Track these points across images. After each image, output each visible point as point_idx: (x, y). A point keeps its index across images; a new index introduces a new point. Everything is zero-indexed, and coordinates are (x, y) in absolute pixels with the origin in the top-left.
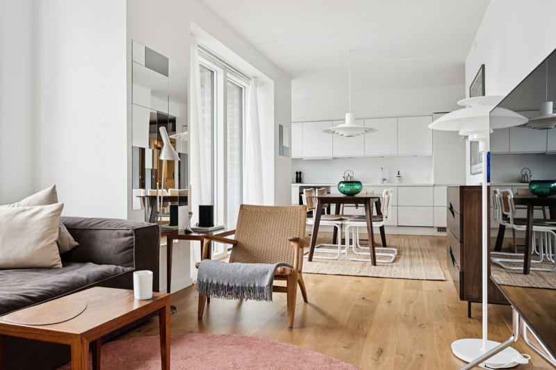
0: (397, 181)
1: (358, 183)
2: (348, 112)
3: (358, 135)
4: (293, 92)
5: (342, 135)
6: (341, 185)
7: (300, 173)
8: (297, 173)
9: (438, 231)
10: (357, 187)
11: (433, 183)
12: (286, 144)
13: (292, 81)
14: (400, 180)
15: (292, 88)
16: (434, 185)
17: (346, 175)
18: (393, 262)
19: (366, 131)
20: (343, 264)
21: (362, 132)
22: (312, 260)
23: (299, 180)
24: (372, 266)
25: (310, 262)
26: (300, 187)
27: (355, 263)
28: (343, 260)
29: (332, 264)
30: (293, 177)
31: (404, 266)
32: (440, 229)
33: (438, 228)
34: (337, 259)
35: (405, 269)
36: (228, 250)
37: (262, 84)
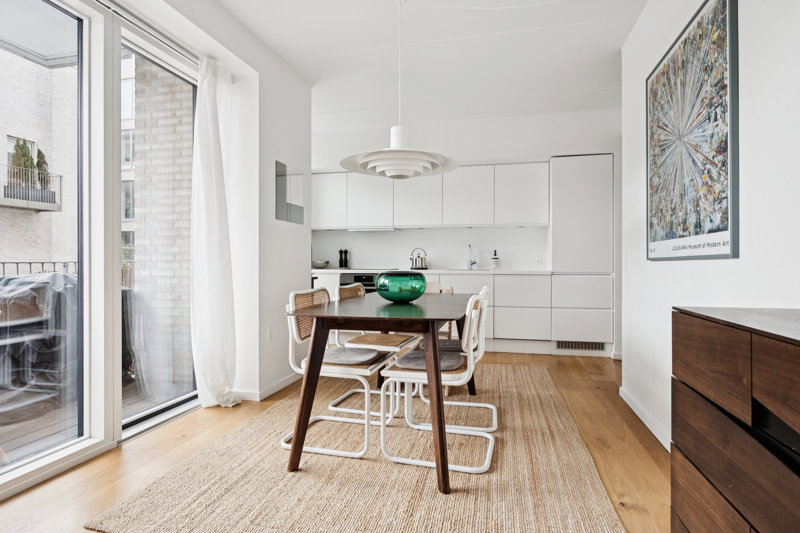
0: (493, 266)
2: (396, 124)
3: (417, 174)
5: (383, 173)
7: (346, 252)
8: (341, 252)
9: (558, 347)
11: (549, 268)
13: (313, 91)
14: (498, 264)
16: (553, 274)
17: (415, 256)
18: (491, 470)
19: (434, 165)
20: (368, 485)
21: (425, 168)
22: (300, 466)
23: (344, 263)
24: (440, 495)
25: (292, 473)
26: (342, 275)
27: (401, 475)
28: (375, 460)
29: (342, 485)
30: (335, 259)
31: (519, 491)
32: (561, 344)
33: (558, 342)
34: (361, 458)
35: (523, 510)
36: (125, 427)
37: (234, 79)
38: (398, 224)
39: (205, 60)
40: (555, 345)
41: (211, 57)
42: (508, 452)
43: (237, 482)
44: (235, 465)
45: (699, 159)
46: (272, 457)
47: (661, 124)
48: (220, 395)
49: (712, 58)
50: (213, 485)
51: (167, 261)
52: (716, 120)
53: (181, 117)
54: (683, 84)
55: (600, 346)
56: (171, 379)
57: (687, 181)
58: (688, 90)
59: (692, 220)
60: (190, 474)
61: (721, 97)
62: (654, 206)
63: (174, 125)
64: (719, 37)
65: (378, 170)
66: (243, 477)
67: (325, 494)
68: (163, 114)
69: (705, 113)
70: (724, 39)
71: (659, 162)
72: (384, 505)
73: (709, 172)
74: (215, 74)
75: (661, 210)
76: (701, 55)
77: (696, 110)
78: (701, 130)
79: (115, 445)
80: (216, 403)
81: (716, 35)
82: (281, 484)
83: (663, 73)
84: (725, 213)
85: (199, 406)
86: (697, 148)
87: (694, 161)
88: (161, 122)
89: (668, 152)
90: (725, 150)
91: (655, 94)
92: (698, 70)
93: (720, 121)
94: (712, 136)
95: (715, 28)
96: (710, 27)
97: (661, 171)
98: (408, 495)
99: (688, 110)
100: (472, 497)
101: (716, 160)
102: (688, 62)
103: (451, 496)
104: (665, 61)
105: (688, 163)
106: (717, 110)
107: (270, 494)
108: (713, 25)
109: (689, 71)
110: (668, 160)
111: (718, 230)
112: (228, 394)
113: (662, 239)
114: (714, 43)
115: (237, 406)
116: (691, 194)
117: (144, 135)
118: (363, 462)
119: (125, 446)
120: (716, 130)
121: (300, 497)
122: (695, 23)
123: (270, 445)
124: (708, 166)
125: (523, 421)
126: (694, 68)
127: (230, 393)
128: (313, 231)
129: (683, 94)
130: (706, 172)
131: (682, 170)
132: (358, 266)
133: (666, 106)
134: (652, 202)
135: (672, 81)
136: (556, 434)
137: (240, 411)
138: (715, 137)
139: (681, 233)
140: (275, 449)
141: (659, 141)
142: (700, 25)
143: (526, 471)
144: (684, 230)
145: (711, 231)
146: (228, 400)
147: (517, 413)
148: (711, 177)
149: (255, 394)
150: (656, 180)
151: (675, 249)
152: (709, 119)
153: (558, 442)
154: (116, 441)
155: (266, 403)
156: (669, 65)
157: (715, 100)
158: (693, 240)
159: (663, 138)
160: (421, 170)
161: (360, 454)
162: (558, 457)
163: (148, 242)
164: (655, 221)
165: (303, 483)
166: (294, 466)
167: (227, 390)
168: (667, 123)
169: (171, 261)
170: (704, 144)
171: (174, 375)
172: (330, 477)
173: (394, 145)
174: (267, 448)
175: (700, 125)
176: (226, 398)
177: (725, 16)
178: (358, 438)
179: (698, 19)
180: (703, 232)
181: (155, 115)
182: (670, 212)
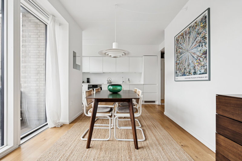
0: (128, 82)
1: (120, 85)
2: (115, 42)
3: (120, 56)
4: (83, 41)
5: (110, 56)
6: (110, 87)
7: (89, 79)
8: (87, 79)
10: (119, 88)
11: (142, 83)
12: (78, 63)
13: (83, 32)
14: (129, 82)
15: (83, 38)
16: (144, 84)
17: (108, 80)
18: (146, 140)
19: (125, 54)
20: (114, 150)
21: (123, 54)
22: (90, 146)
23: (88, 82)
24: (136, 150)
25: (88, 149)
26: (89, 85)
27: (122, 145)
28: (112, 141)
29: (105, 151)
30: (86, 80)
31: (156, 145)
32: (146, 102)
33: (145, 101)
34: (108, 141)
35: (160, 152)
36: (22, 139)
37: (60, 25)
38: (104, 71)
39: (51, 16)
40: (144, 102)
41: (53, 16)
42: (147, 133)
43: (70, 156)
44: (67, 149)
45: (195, 56)
46: (79, 144)
47: (180, 48)
48: (56, 124)
49: (200, 31)
50: (61, 158)
51: (34, 81)
52: (202, 46)
53: (40, 35)
54: (189, 38)
55: (154, 102)
56: (37, 119)
57: (190, 62)
58: (191, 39)
59: (193, 71)
60: (51, 155)
61: (204, 40)
62: (177, 68)
63: (37, 38)
64: (203, 26)
65: (109, 55)
66: (72, 153)
67: (102, 155)
68: (33, 34)
69: (198, 45)
70: (206, 26)
71: (179, 57)
72: (122, 156)
73: (199, 59)
74: (54, 21)
75: (180, 69)
76: (196, 30)
77: (194, 44)
78: (196, 49)
79: (18, 146)
80: (54, 126)
81: (203, 25)
82: (86, 154)
83: (181, 35)
84: (206, 69)
85: (48, 128)
86: (194, 53)
87: (193, 57)
88: (32, 36)
89: (183, 55)
90: (206, 53)
91: (178, 40)
92: (195, 34)
93: (204, 47)
94: (201, 50)
95: (202, 23)
96: (200, 23)
97: (180, 59)
98: (127, 151)
99: (191, 44)
100: (145, 149)
101: (202, 56)
102: (191, 32)
103: (139, 150)
104: (182, 32)
105: (191, 57)
106: (203, 44)
107: (83, 158)
108: (201, 22)
109: (191, 34)
110: (183, 57)
111: (203, 74)
112: (58, 123)
113: (181, 76)
114: (201, 27)
115: (62, 126)
116: (192, 65)
117: (26, 40)
118: (109, 142)
119: (22, 146)
120: (202, 49)
121: (94, 158)
122: (194, 22)
123: (77, 139)
124: (199, 58)
125: (146, 123)
126: (193, 34)
127: (59, 122)
128: (83, 73)
129: (189, 40)
130: (198, 59)
131: (189, 59)
132: (92, 83)
133: (182, 43)
134: (176, 67)
135: (185, 37)
136: (156, 126)
137: (63, 128)
138: (202, 51)
139: (188, 75)
140: (80, 140)
141: (179, 52)
142: (195, 23)
143: (154, 139)
144: (189, 74)
145: (199, 74)
146: (58, 125)
147: (143, 121)
148: (200, 61)
149: (67, 122)
150: (178, 62)
151: (186, 78)
152: (199, 46)
153: (158, 129)
154: (18, 145)
155: (71, 124)
156: (183, 33)
157: (202, 41)
158: (193, 76)
159: (181, 51)
160: (121, 55)
161: (108, 139)
162: (160, 133)
163: (27, 75)
164: (178, 72)
165: (92, 152)
166: (88, 147)
167: (58, 121)
168: (182, 47)
169: (36, 81)
170: (197, 52)
171: (38, 117)
172: (101, 149)
173: (114, 47)
174: (76, 141)
175: (196, 47)
176: (58, 124)
177: (206, 20)
178: (104, 133)
179: (195, 21)
180: (197, 74)
181: (30, 34)
182: (184, 69)
